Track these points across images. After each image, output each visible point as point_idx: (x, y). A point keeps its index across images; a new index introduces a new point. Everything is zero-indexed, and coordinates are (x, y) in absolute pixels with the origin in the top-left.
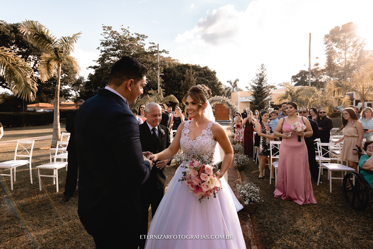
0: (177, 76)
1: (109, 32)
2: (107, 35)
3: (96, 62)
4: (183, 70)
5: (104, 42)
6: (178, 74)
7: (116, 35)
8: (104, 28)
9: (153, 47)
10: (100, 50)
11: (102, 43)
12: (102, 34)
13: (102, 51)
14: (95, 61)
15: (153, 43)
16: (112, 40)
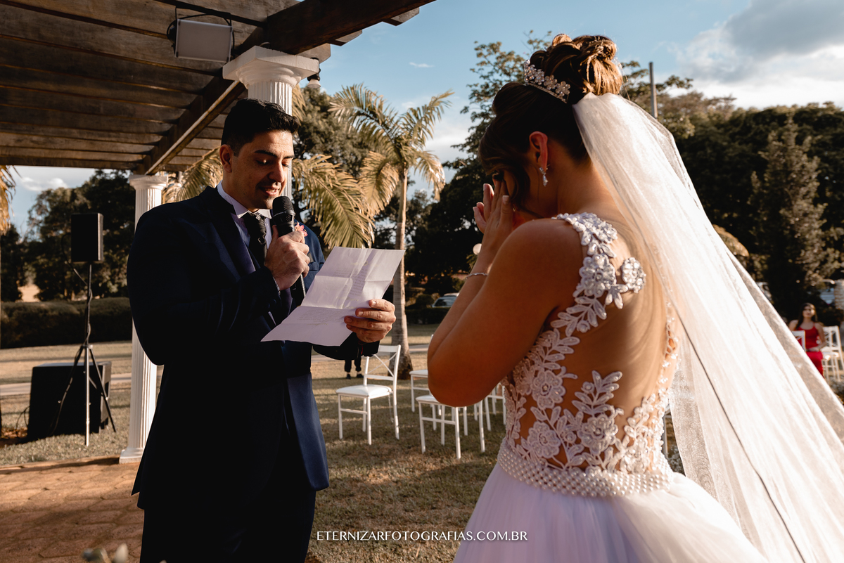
0: (730, 157)
1: (493, 59)
2: (487, 69)
3: (460, 148)
4: (756, 134)
5: (479, 89)
6: (735, 149)
7: (511, 64)
8: (479, 51)
9: (635, 75)
10: (469, 114)
11: (475, 93)
12: (473, 70)
13: (475, 116)
14: (458, 146)
15: (633, 64)
16: (500, 78)
